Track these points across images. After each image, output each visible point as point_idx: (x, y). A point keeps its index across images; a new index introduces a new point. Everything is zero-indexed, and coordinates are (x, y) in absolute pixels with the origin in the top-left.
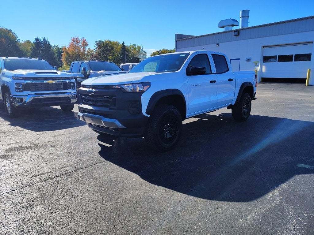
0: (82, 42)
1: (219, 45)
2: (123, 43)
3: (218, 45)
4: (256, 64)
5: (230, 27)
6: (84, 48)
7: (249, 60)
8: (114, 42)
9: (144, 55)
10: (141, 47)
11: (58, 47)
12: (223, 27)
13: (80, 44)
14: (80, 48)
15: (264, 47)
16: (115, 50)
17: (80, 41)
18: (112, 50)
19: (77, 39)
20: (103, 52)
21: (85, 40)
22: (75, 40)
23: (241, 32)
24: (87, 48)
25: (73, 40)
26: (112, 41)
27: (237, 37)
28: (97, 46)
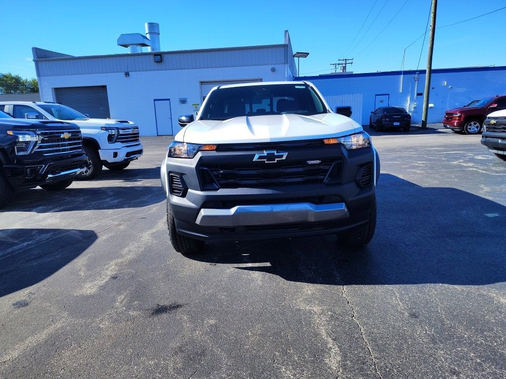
1: (129, 76)
3: (127, 74)
4: (196, 107)
5: (139, 47)
7: (183, 101)
12: (126, 46)
15: (201, 82)
23: (165, 56)
27: (159, 65)
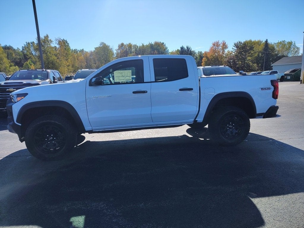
0: (222, 45)
2: (267, 41)
6: (223, 51)
8: (257, 41)
9: (296, 51)
10: (293, 43)
11: (201, 53)
13: (220, 48)
14: (219, 52)
16: (254, 49)
17: (220, 44)
18: (251, 50)
19: (217, 43)
20: (240, 53)
21: (225, 43)
22: (216, 44)
24: (226, 51)
25: (214, 45)
26: (253, 40)
28: (235, 48)
